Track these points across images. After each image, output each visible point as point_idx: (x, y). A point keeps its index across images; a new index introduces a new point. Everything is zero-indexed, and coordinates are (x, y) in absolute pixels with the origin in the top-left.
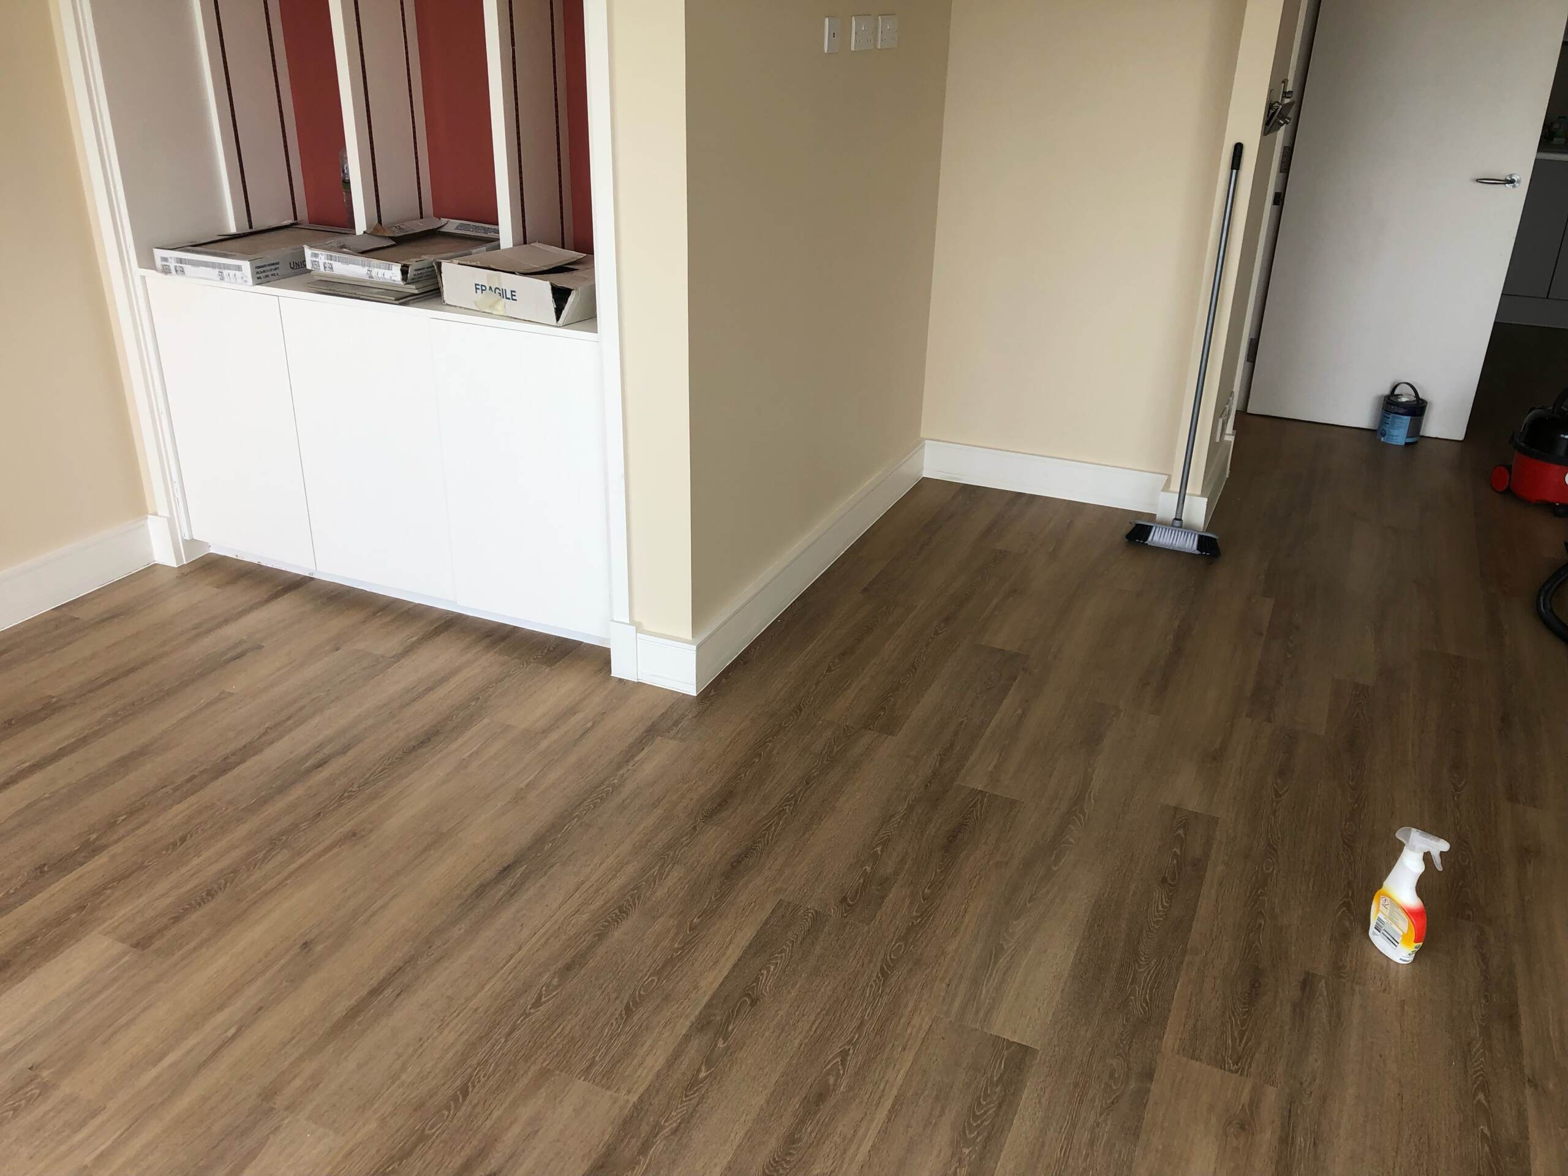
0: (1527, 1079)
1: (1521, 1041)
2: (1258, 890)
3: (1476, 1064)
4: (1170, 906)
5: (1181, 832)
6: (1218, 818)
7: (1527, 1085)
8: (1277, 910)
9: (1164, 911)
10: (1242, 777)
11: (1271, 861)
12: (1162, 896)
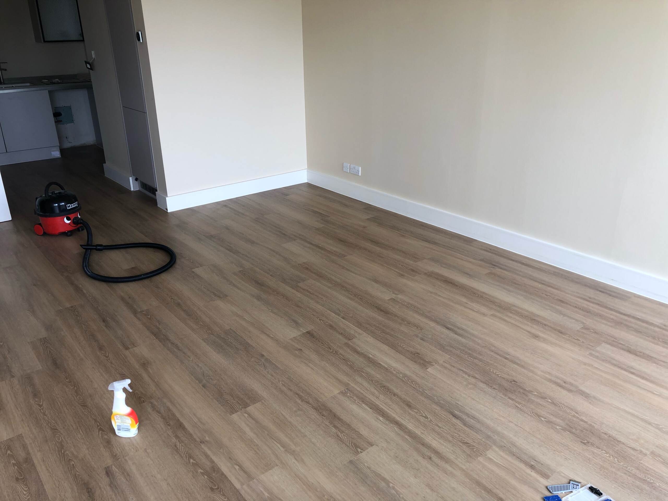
0: (199, 442)
1: (189, 431)
2: (61, 451)
3: (182, 451)
4: (29, 488)
5: (9, 452)
6: (21, 434)
7: (201, 444)
8: (75, 453)
9: (28, 493)
10: (19, 409)
11: (58, 435)
12: (22, 487)
